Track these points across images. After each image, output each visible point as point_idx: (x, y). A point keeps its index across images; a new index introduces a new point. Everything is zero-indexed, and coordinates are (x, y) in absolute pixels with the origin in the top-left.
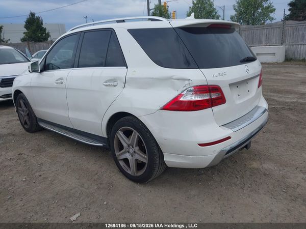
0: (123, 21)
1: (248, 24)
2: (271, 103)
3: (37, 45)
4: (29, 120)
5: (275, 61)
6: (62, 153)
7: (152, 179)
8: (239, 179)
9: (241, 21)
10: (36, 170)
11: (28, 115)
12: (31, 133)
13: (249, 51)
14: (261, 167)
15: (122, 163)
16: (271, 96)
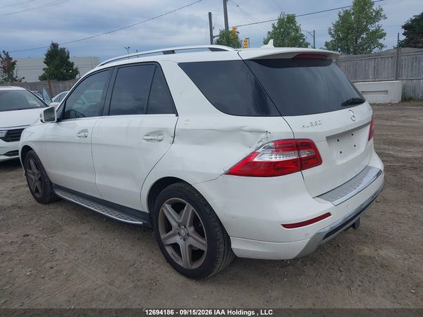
0: (173, 52)
1: (348, 53)
2: (386, 159)
3: (60, 85)
4: (41, 187)
5: (388, 101)
6: (86, 233)
7: (214, 273)
8: (344, 273)
9: (339, 49)
10: (46, 259)
11: (40, 179)
12: (44, 204)
13: (352, 87)
14: (376, 254)
15: (170, 250)
16: (384, 149)
